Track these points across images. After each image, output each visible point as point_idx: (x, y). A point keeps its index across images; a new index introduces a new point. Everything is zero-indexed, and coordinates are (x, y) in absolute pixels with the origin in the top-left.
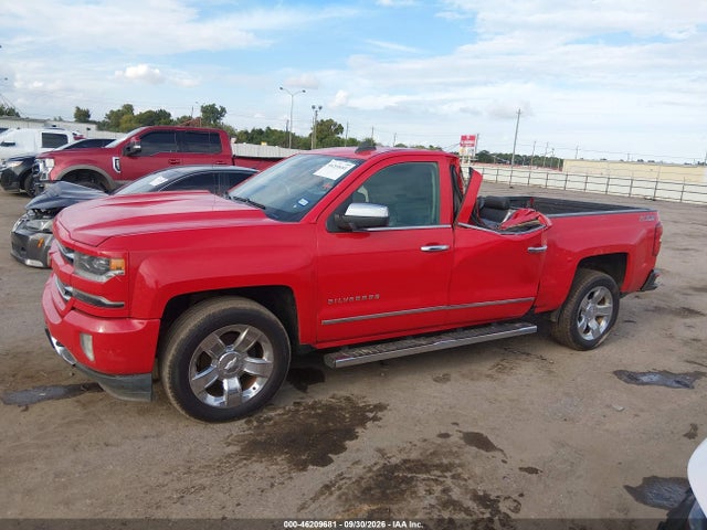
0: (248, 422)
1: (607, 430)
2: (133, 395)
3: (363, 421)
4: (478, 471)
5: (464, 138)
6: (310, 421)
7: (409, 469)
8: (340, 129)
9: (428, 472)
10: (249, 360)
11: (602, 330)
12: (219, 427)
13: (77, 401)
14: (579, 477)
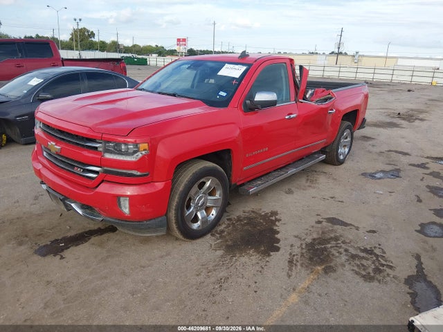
0: (213, 235)
1: (385, 205)
2: (154, 232)
3: (273, 223)
4: (351, 237)
5: (179, 40)
6: (246, 228)
7: (319, 244)
8: (93, 35)
9: (329, 243)
10: (210, 198)
11: (346, 153)
12: (199, 241)
13: (93, 244)
14: (395, 231)
